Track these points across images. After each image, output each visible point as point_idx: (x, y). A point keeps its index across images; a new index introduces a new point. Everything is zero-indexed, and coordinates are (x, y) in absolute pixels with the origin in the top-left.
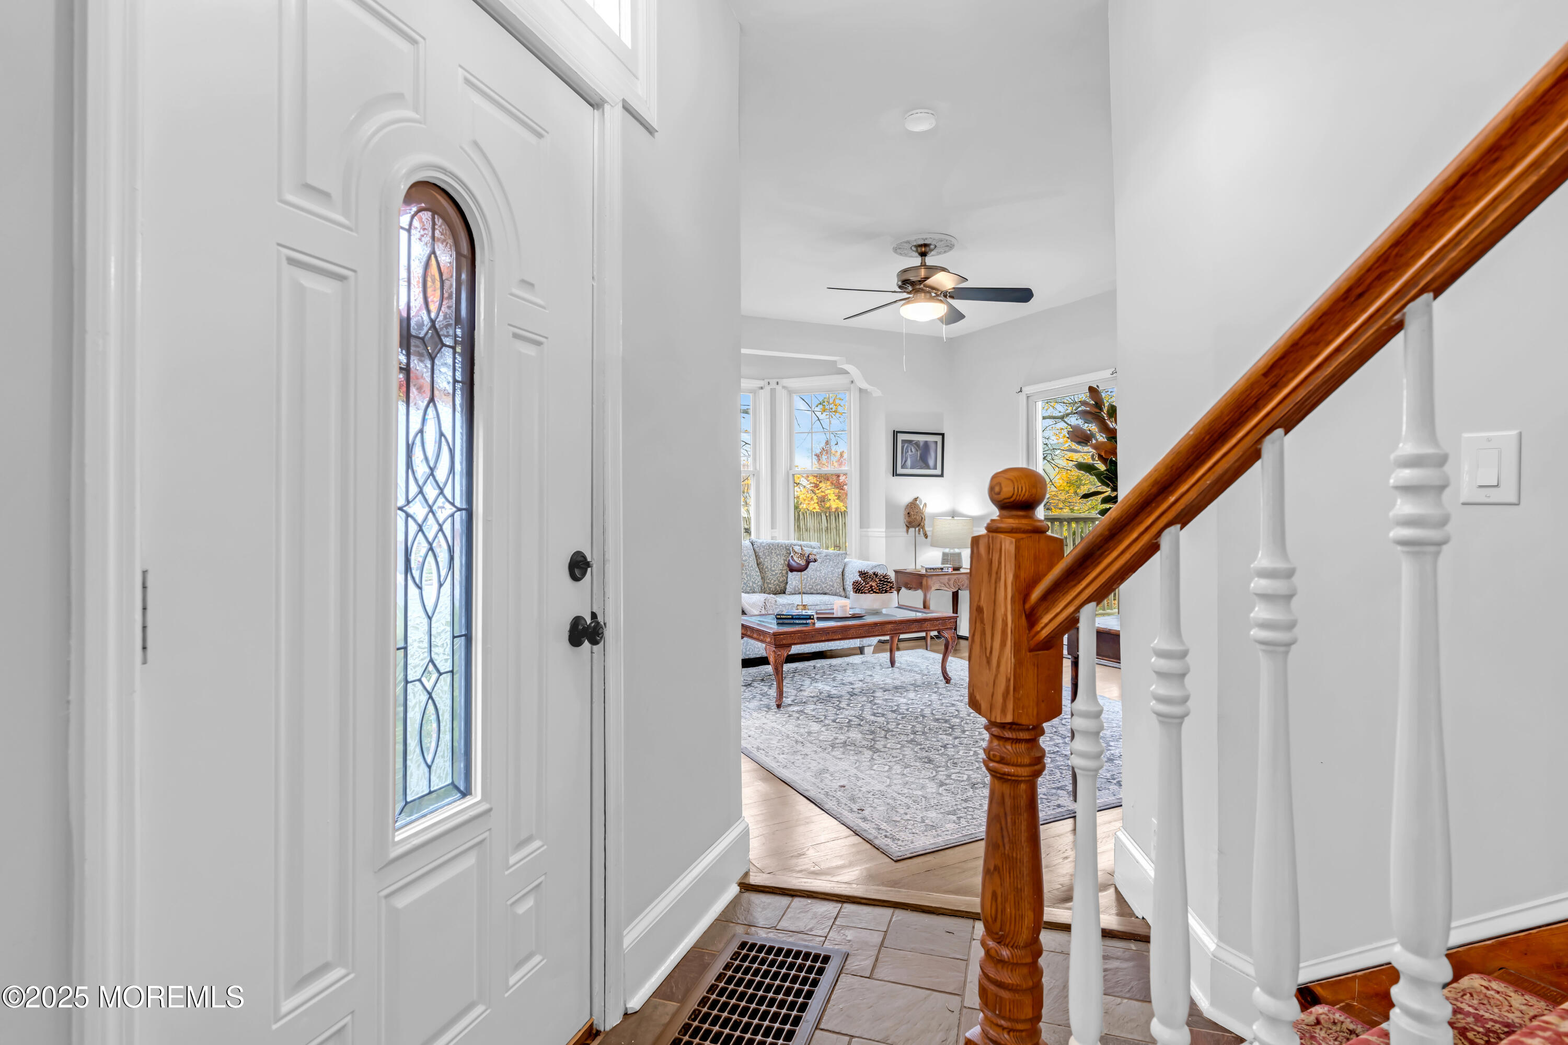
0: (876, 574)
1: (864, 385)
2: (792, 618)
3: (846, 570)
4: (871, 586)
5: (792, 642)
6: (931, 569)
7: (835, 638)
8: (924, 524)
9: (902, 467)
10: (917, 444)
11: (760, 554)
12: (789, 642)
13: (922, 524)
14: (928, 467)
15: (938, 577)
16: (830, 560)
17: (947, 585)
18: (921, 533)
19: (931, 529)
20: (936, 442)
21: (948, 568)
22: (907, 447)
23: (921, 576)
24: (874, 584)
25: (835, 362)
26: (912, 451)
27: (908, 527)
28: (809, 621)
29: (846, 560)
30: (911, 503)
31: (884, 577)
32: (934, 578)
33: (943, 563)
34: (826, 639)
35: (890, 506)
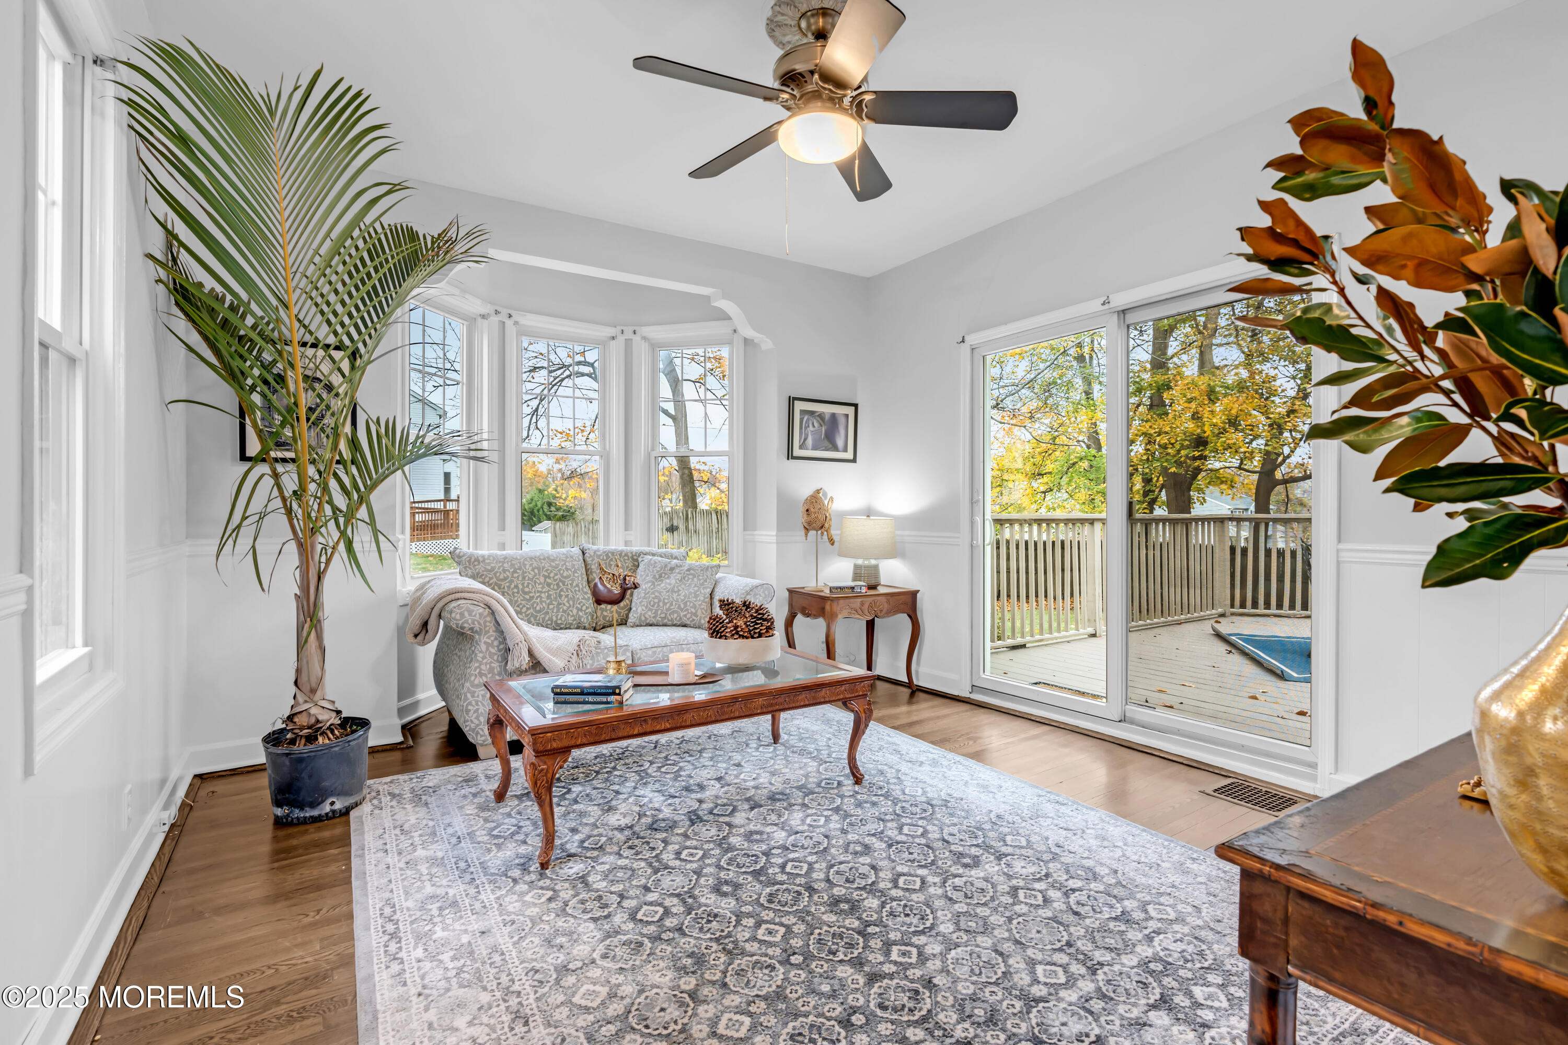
0: (746, 605)
1: (749, 333)
2: (582, 693)
3: (716, 590)
4: (736, 627)
5: (573, 742)
6: (837, 588)
7: (658, 728)
8: (830, 526)
9: (801, 447)
10: (821, 416)
11: (593, 567)
12: (566, 743)
13: (826, 525)
14: (835, 448)
15: (847, 601)
16: (694, 576)
17: (860, 611)
18: (825, 537)
19: (839, 532)
20: (847, 416)
21: (861, 587)
22: (808, 420)
23: (824, 599)
24: (740, 623)
25: (707, 299)
26: (814, 426)
27: (807, 530)
28: (612, 698)
29: (719, 575)
30: (812, 496)
31: (757, 611)
32: (841, 602)
33: (854, 580)
34: (641, 731)
35: (784, 501)
